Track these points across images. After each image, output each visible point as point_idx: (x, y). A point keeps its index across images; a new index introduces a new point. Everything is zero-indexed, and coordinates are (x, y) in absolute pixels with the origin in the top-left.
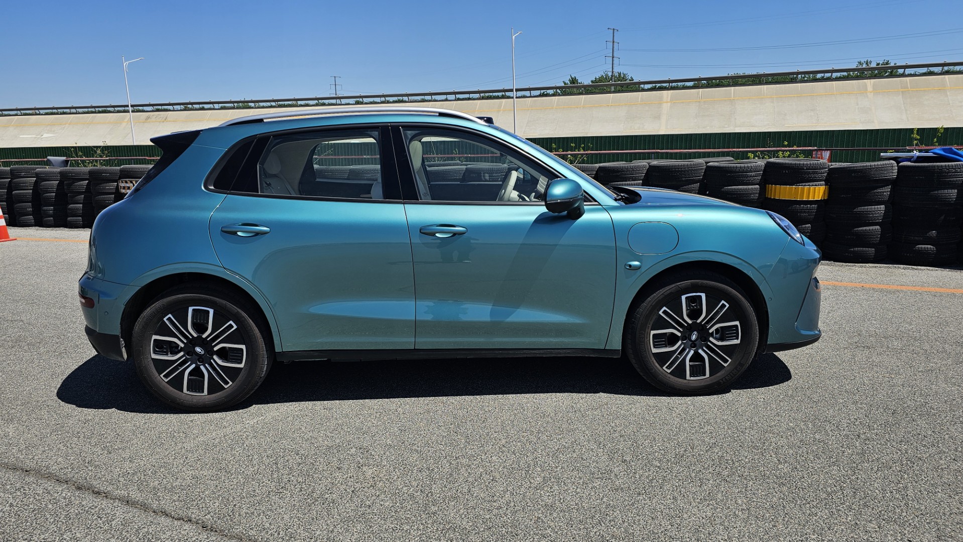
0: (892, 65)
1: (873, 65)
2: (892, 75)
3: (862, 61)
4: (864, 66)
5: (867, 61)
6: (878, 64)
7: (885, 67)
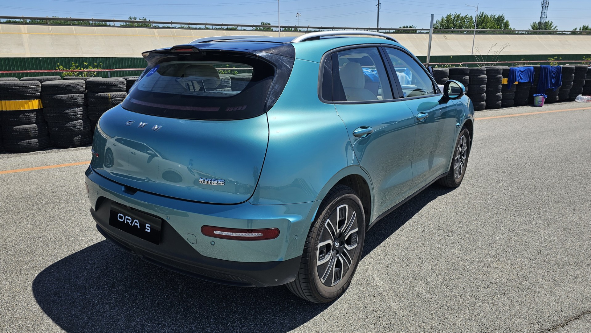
0: (148, 20)
1: (138, 20)
2: (148, 27)
3: (132, 17)
4: (133, 20)
5: (134, 17)
6: (141, 20)
7: (144, 22)
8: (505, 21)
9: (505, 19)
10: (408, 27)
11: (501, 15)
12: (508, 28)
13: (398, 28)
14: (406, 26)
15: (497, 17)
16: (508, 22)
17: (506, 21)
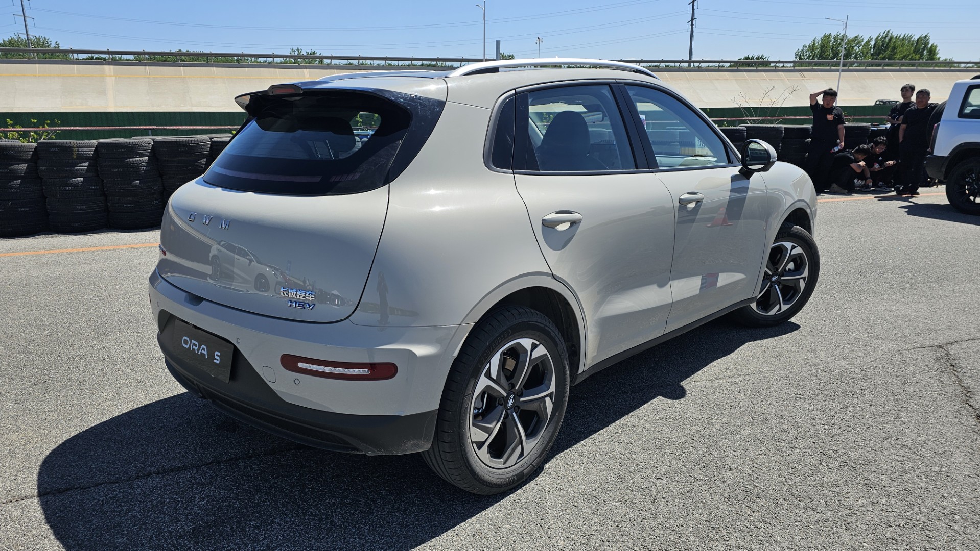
6: (307, 53)
8: (930, 46)
9: (930, 42)
10: (755, 58)
11: (924, 35)
12: (935, 57)
13: (737, 60)
14: (750, 56)
15: (916, 38)
16: (936, 47)
17: (932, 46)
